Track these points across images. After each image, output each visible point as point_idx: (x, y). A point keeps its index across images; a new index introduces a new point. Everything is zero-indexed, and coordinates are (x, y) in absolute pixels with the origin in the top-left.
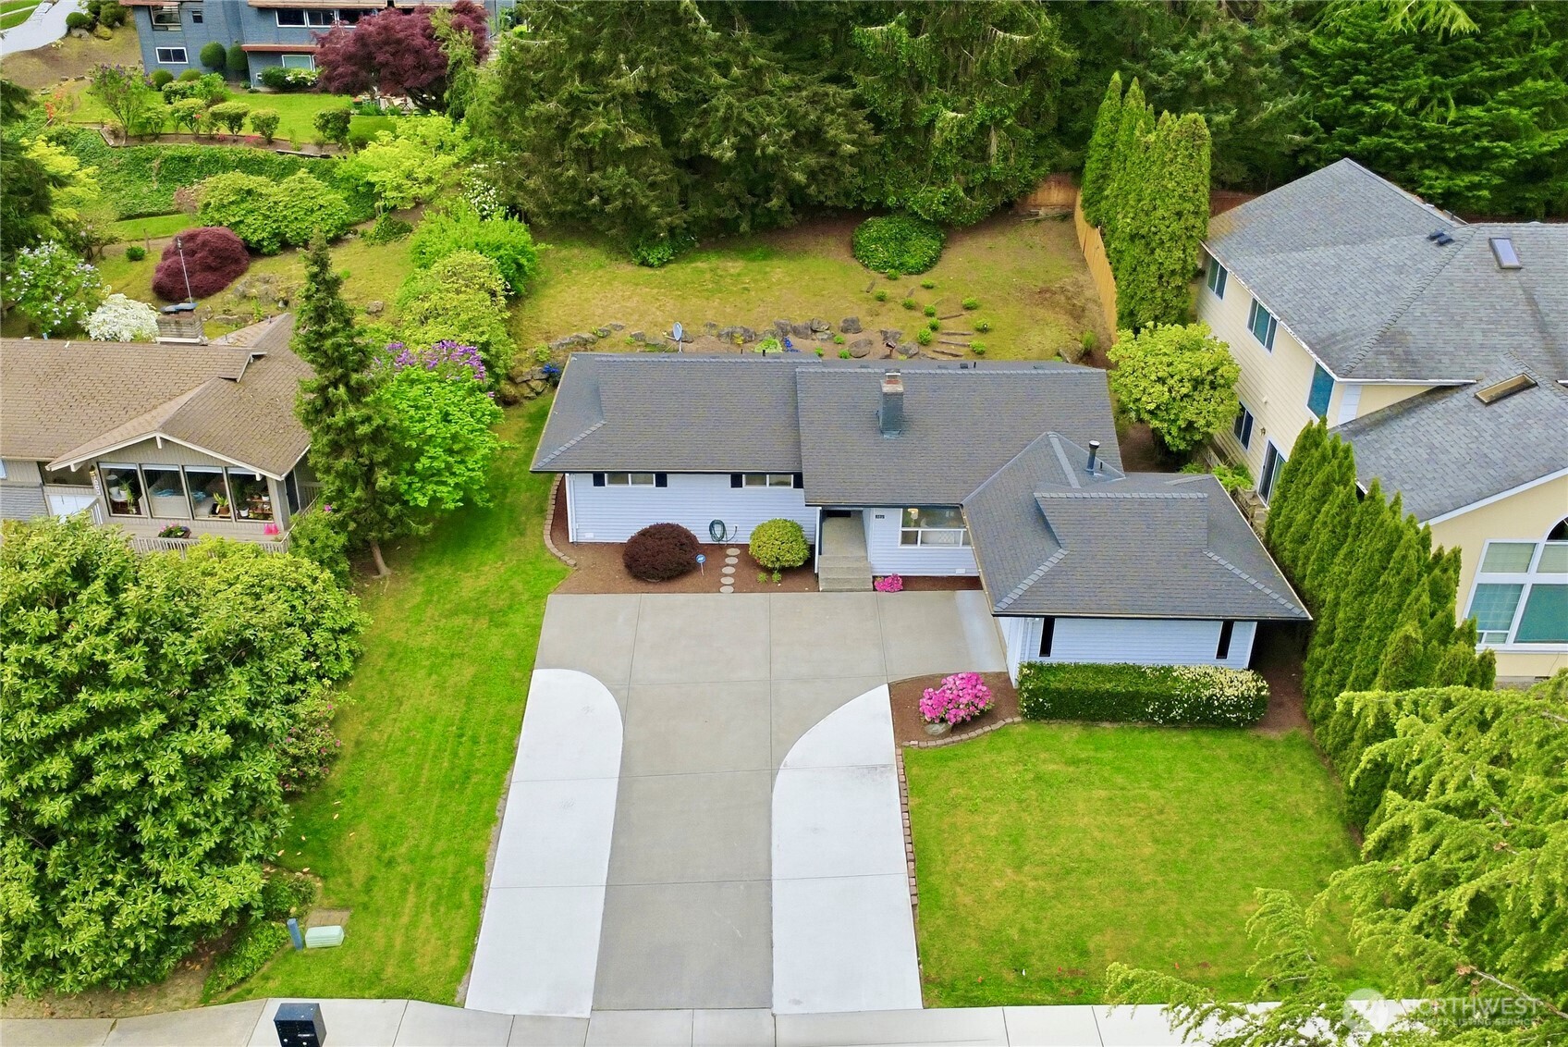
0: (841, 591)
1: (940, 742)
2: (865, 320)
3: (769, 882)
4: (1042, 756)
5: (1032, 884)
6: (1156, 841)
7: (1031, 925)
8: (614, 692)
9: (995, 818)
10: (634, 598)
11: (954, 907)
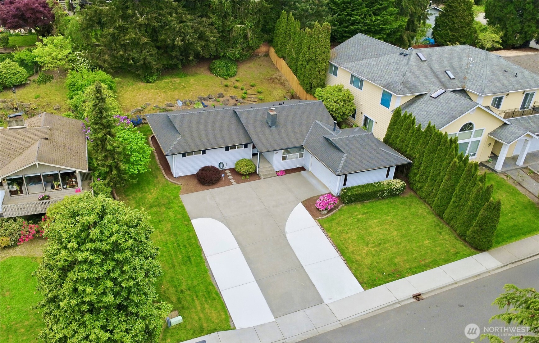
0: (268, 178)
1: (327, 216)
2: (224, 93)
3: (302, 267)
4: (355, 214)
5: (373, 249)
6: (396, 230)
7: (378, 261)
8: (222, 222)
9: (354, 234)
10: (208, 192)
11: (357, 261)
